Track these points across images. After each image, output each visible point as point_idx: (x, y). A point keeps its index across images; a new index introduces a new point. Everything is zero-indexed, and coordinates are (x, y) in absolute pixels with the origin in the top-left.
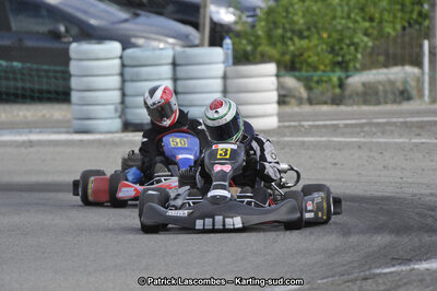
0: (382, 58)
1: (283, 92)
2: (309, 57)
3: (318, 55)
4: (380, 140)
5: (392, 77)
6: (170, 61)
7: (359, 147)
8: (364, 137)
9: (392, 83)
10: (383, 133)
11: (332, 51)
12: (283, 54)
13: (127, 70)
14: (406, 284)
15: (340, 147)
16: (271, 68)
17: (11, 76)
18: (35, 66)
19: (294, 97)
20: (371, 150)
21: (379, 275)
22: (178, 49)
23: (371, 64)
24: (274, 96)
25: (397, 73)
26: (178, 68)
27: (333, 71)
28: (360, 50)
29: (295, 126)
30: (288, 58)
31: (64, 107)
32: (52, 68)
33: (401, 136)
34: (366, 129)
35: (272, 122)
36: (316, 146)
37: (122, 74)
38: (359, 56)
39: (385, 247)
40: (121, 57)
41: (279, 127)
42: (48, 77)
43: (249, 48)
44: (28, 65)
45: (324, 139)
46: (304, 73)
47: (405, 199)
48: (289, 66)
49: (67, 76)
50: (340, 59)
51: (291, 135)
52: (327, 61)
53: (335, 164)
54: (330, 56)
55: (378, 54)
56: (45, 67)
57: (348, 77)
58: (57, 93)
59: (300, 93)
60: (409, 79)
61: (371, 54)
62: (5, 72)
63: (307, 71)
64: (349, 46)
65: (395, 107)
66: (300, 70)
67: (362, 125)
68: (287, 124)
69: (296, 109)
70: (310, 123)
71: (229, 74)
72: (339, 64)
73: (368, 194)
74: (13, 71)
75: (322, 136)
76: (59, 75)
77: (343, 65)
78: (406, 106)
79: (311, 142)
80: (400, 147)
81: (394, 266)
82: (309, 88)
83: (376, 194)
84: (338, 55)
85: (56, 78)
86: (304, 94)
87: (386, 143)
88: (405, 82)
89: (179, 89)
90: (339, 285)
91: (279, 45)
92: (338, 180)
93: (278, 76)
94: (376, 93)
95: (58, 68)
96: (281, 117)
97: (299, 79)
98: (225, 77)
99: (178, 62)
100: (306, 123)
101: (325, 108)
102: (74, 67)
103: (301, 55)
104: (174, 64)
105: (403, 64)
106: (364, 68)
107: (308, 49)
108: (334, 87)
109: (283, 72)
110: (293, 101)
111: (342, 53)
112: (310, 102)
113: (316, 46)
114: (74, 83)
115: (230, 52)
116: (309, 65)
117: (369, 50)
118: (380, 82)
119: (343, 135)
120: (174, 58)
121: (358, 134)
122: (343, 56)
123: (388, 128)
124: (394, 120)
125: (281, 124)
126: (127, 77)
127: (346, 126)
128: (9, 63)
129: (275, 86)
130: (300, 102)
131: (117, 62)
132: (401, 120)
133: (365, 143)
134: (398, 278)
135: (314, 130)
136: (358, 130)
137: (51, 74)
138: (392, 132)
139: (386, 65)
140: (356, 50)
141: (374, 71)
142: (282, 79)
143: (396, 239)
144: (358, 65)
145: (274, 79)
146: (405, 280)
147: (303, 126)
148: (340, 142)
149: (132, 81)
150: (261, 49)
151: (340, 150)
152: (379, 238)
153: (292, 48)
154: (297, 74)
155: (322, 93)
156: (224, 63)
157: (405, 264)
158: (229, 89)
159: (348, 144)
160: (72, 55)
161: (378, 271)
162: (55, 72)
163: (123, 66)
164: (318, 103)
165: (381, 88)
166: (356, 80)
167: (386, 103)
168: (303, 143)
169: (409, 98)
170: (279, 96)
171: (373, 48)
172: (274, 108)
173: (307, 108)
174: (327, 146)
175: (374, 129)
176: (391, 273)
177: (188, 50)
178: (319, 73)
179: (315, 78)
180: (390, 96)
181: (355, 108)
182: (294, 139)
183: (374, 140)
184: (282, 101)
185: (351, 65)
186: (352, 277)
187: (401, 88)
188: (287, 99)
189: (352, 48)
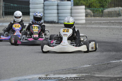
0: (113, 5)
1: (87, 13)
2: (94, 4)
3: (96, 4)
4: (113, 27)
5: (116, 10)
6: (57, 5)
7: (107, 28)
8: (108, 26)
9: (116, 11)
10: (113, 25)
11: (100, 3)
12: (87, 3)
13: (45, 7)
14: (119, 65)
15: (102, 28)
16: (84, 7)
17: (14, 8)
18: (20, 6)
19: (89, 15)
20: (110, 29)
21: (112, 63)
22: (59, 2)
23: (110, 6)
24: (84, 14)
25: (117, 9)
26: (59, 7)
27: (100, 8)
28: (107, 2)
29: (90, 23)
30: (88, 4)
31: (28, 16)
32: (25, 6)
33: (118, 26)
34: (109, 24)
35: (84, 21)
36: (95, 28)
37: (44, 8)
38: (107, 4)
39: (113, 55)
40: (43, 4)
41: (86, 23)
42: (24, 9)
43: (78, 2)
44: (19, 5)
45: (97, 26)
46: (92, 9)
47: (119, 43)
48: (88, 6)
49: (29, 8)
50: (102, 5)
51: (89, 25)
52: (99, 5)
53: (100, 33)
54: (99, 4)
55: (112, 4)
56: (23, 6)
57: (104, 10)
58: (26, 13)
59: (91, 14)
60: (120, 11)
61: (110, 4)
62: (12, 7)
63: (93, 8)
64: (104, 1)
65: (116, 18)
66: (91, 7)
67: (108, 23)
68: (88, 22)
69: (90, 18)
70: (94, 22)
71: (72, 8)
72: (102, 6)
73: (109, 41)
74: (15, 7)
75: (97, 25)
76: (27, 8)
77: (103, 6)
78: (119, 18)
79: (94, 27)
80: (118, 29)
81: (116, 60)
82: (94, 12)
83: (111, 41)
84: (101, 4)
85: (26, 9)
86: (92, 14)
87: (114, 28)
88: (119, 11)
89: (59, 12)
90: (101, 65)
91: (86, 1)
92: (101, 37)
93: (85, 9)
94: (112, 14)
95: (27, 6)
96: (86, 20)
97: (91, 10)
98: (71, 9)
99: (59, 5)
100: (93, 22)
101: (98, 18)
102: (31, 6)
103: (92, 4)
104: (58, 6)
105: (119, 6)
106: (108, 7)
107: (93, 2)
108: (100, 12)
109: (86, 8)
110: (89, 16)
111: (102, 3)
112: (94, 16)
113: (96, 1)
114: (31, 10)
115: (73, 2)
116: (94, 6)
117: (110, 3)
118: (112, 11)
119: (102, 25)
120: (58, 4)
121: (106, 25)
122: (103, 4)
123: (115, 23)
124: (116, 21)
125: (86, 22)
126: (45, 9)
127: (103, 23)
128: (13, 5)
129: (84, 12)
130: (91, 16)
131: (43, 5)
132: (118, 21)
133: (108, 27)
134: (117, 64)
135: (95, 24)
136: (107, 24)
137: (25, 8)
138: (116, 25)
139: (114, 7)
140: (106, 3)
141: (111, 8)
142: (86, 10)
143: (116, 53)
144: (107, 7)
145: (84, 10)
146: (119, 64)
147: (92, 23)
148: (102, 27)
149: (46, 10)
150: (81, 2)
151: (102, 29)
152: (112, 53)
153: (89, 2)
154: (90, 9)
155: (97, 14)
156: (71, 5)
157: (119, 60)
158: (72, 12)
159: (104, 28)
160: (30, 3)
161: (111, 62)
162: (26, 7)
163: (44, 6)
164: (96, 17)
165: (113, 13)
166: (106, 10)
167: (114, 17)
168: (92, 27)
169: (120, 16)
170: (86, 14)
171: (111, 2)
172: (84, 18)
173: (93, 18)
174: (98, 28)
175: (111, 24)
176: (115, 62)
177: (61, 2)
178: (96, 9)
179: (95, 10)
180: (115, 15)
181: (106, 18)
182: (89, 26)
183: (111, 27)
184: (86, 16)
185: (105, 6)
186: (104, 63)
187: (118, 13)
188: (88, 15)
189: (105, 2)
